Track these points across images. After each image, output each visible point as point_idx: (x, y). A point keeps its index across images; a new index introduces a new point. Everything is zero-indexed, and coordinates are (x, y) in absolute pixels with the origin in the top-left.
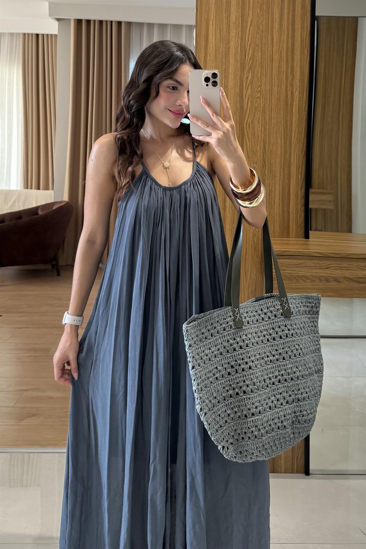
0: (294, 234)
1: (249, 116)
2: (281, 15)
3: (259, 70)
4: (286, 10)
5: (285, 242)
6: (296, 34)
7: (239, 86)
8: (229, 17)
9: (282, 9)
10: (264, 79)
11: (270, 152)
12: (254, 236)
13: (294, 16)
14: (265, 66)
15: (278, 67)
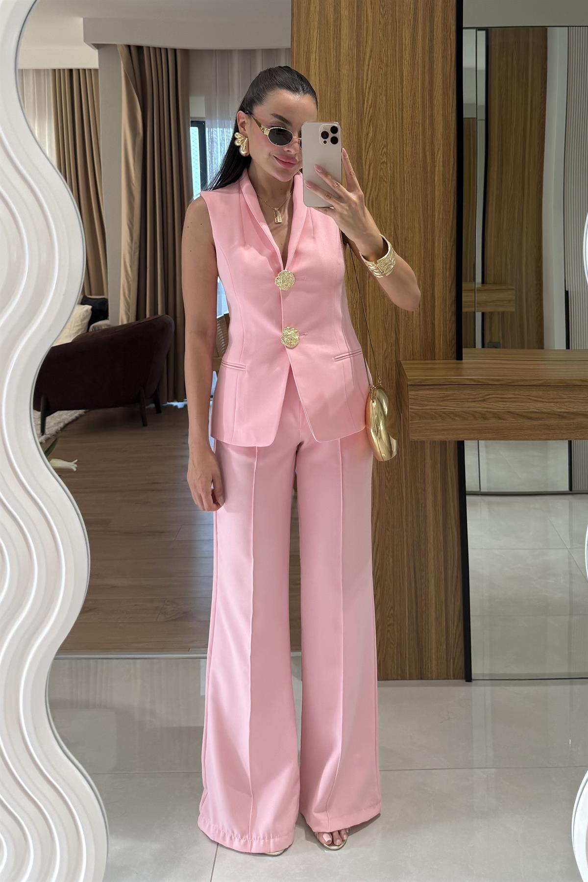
0: (441, 354)
1: (371, 190)
2: (413, 40)
3: (383, 123)
4: (420, 33)
5: (430, 366)
6: (435, 66)
7: (356, 147)
8: (338, 46)
9: (414, 31)
10: (391, 137)
11: (404, 241)
12: (386, 359)
13: (431, 40)
14: (391, 117)
15: (411, 116)
